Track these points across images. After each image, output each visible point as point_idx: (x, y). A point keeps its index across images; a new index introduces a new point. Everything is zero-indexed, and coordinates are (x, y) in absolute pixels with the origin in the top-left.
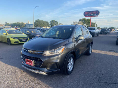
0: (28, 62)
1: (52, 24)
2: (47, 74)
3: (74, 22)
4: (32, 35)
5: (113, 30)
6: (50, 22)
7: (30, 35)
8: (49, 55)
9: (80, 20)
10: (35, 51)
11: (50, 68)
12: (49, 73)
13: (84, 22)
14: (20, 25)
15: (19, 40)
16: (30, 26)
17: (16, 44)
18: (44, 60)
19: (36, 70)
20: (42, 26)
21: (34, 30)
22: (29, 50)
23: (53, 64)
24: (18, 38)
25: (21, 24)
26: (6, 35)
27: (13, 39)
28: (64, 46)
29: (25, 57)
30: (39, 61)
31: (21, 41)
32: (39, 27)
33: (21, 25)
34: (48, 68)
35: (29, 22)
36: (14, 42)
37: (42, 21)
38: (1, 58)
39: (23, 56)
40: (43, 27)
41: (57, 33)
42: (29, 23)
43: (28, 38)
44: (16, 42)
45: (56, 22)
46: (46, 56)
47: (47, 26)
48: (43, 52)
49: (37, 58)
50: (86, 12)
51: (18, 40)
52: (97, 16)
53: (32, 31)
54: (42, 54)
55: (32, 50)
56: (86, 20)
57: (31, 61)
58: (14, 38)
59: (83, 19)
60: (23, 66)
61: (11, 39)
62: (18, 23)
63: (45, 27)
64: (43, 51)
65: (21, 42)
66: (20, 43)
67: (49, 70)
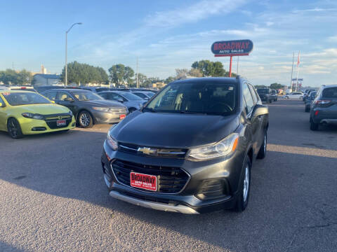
0: (141, 180)
1: (115, 75)
2: (197, 213)
3: (178, 71)
4: (81, 107)
5: (281, 91)
6: (109, 70)
7: (73, 106)
8: (201, 159)
9: (195, 65)
10: (160, 148)
11: (204, 194)
12: (203, 210)
13: (206, 69)
14: (16, 79)
15: (47, 123)
16: (49, 80)
17: (38, 135)
18: (193, 174)
19: (166, 201)
20: (87, 82)
21: (81, 92)
22: (142, 147)
23: (215, 184)
24: (43, 117)
25: (19, 75)
26: (2, 109)
27: (29, 120)
28: (234, 132)
29: (125, 167)
30: (175, 175)
31: (52, 124)
32: (77, 83)
33: (19, 78)
34: (201, 196)
35: (43, 70)
36: (32, 130)
37: (86, 66)
38: (17, 176)
39: (119, 165)
40: (90, 85)
41: (179, 101)
42: (45, 73)
43: (71, 117)
44: (38, 129)
45: (126, 68)
46: (196, 161)
47: (100, 82)
48: (186, 151)
49: (170, 168)
50: (216, 43)
51: (42, 123)
52: (248, 55)
53: (77, 96)
54: (183, 156)
55: (152, 148)
56: (212, 64)
57: (151, 176)
58: (32, 116)
59: (203, 61)
60: (113, 193)
61: (22, 120)
62: (9, 71)
63: (95, 85)
64: (186, 147)
65: (51, 128)
66: (49, 130)
67: (203, 201)
